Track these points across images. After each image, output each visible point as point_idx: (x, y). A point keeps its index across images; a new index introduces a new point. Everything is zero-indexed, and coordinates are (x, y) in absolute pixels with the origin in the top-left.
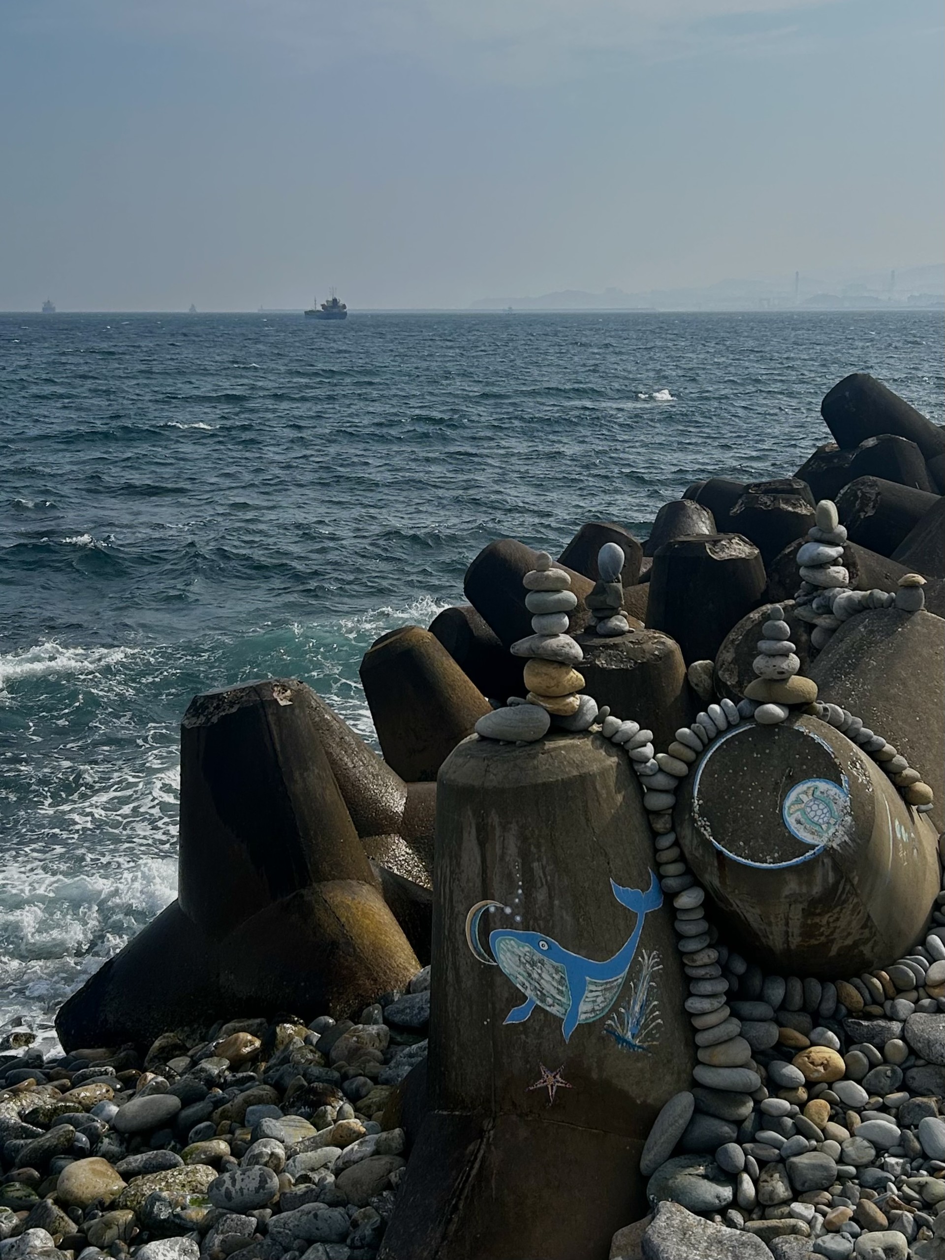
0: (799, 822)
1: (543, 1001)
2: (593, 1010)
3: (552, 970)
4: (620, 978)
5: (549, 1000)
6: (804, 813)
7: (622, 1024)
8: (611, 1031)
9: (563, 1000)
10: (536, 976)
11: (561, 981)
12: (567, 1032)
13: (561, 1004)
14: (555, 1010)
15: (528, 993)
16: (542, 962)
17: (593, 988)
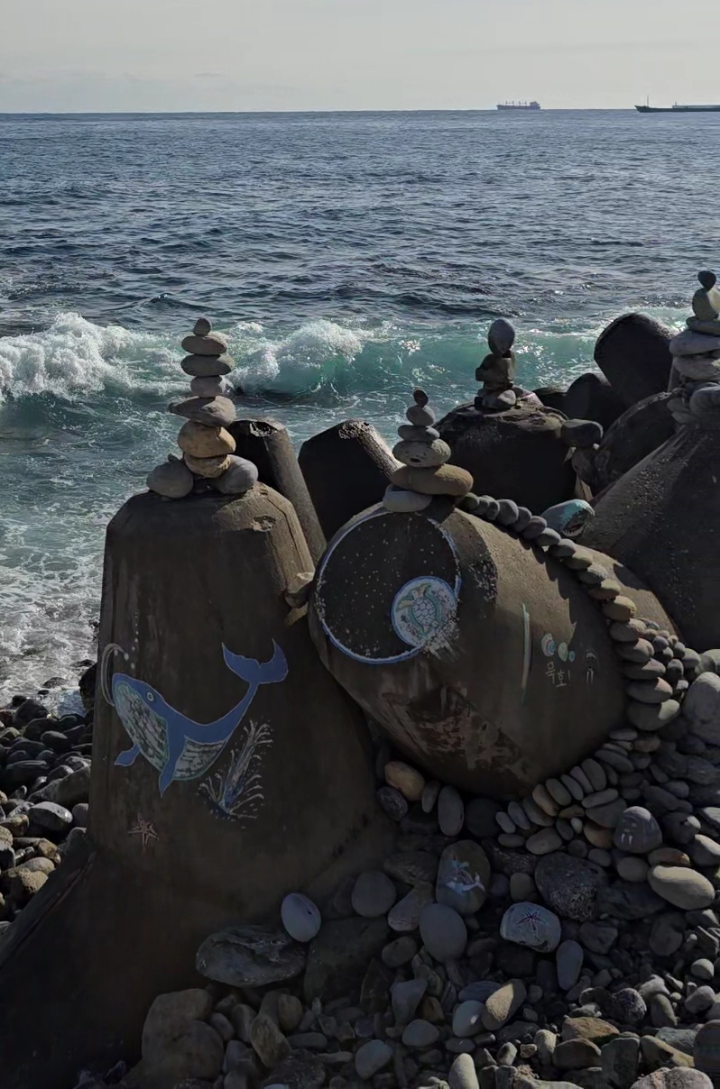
0: (403, 618)
1: (146, 751)
2: (189, 770)
3: (155, 722)
4: (220, 744)
5: (151, 751)
6: (412, 611)
7: (217, 789)
8: (204, 794)
9: (163, 753)
10: (141, 724)
11: (162, 735)
12: (163, 787)
13: (160, 758)
14: (154, 761)
15: (135, 740)
16: (148, 712)
17: (191, 748)
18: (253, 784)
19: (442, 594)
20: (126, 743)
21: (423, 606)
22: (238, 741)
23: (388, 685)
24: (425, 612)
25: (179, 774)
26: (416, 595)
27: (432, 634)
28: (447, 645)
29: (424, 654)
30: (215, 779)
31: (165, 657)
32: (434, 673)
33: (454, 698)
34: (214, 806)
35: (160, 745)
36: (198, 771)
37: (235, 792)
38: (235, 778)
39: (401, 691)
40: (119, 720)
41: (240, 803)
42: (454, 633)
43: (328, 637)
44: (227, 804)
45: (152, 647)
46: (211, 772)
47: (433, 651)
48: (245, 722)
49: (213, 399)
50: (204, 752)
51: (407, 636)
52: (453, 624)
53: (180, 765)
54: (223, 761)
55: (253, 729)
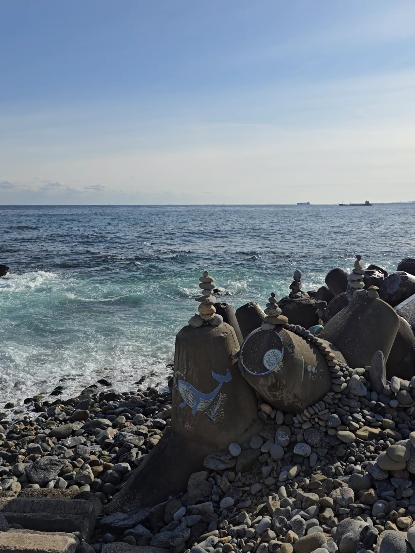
0: (267, 362)
1: (188, 403)
2: (202, 408)
3: (191, 394)
4: (211, 400)
5: (190, 403)
6: (269, 358)
7: (210, 414)
8: (206, 415)
9: (194, 404)
10: (187, 395)
11: (193, 398)
12: (194, 413)
13: (193, 405)
14: (191, 406)
15: (185, 400)
16: (189, 391)
17: (202, 402)
18: (221, 411)
19: (278, 354)
20: (182, 401)
21: (272, 358)
22: (217, 399)
23: (262, 381)
24: (273, 360)
25: (198, 409)
26: (270, 355)
27: (275, 366)
28: (280, 369)
29: (273, 372)
30: (209, 411)
31: (194, 375)
32: (276, 377)
33: (281, 385)
34: (209, 418)
35: (193, 401)
36: (204, 408)
37: (216, 414)
38: (216, 410)
39: (266, 383)
40: (180, 394)
41: (217, 417)
42: (282, 366)
43: (244, 368)
44: (213, 418)
45: (190, 372)
46: (208, 408)
47: (275, 371)
48: (219, 394)
49: (209, 296)
50: (206, 403)
51: (268, 367)
52: (281, 363)
53: (199, 407)
54: (212, 405)
55: (221, 395)
